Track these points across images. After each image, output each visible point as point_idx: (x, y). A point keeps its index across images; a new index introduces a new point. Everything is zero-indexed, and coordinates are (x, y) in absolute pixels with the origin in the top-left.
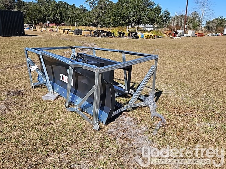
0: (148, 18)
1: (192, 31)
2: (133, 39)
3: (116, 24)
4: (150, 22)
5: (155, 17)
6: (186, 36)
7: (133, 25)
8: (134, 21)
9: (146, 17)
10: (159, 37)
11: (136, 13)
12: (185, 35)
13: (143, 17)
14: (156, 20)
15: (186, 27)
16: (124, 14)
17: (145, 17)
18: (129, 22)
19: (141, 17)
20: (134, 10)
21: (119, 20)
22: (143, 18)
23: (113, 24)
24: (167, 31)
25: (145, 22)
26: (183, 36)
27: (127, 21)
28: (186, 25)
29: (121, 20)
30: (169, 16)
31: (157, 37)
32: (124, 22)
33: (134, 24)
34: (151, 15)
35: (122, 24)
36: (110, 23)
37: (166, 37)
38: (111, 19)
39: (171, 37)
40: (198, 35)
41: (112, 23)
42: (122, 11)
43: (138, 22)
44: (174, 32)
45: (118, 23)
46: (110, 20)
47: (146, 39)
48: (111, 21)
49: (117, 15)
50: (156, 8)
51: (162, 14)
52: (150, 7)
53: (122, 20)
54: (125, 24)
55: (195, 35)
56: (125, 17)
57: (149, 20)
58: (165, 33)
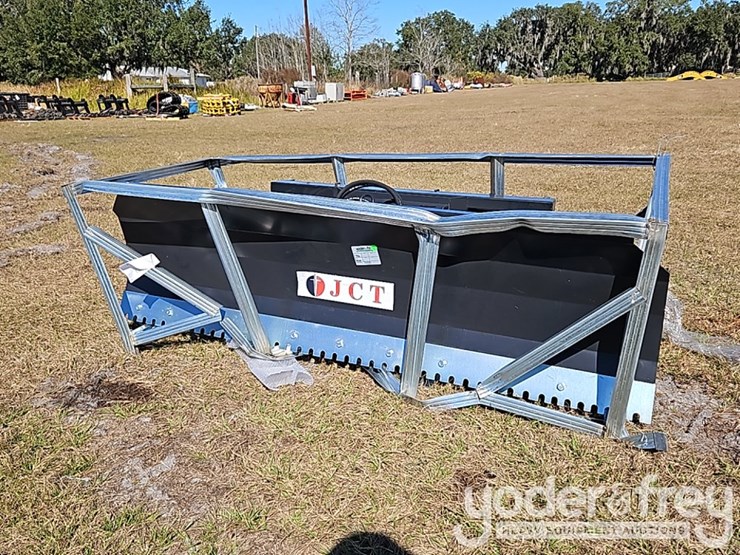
0: (173, 45)
1: (335, 84)
2: (170, 119)
3: (56, 69)
4: (179, 58)
5: (196, 44)
6: (322, 101)
7: (120, 68)
8: (123, 58)
9: (164, 41)
10: (246, 107)
11: (126, 29)
12: (320, 98)
13: (154, 42)
14: (201, 52)
15: (314, 74)
16: (77, 30)
17: (161, 42)
18: (104, 59)
19: (145, 44)
20: (117, 16)
21: (61, 52)
22: (154, 46)
23: (40, 69)
24: (265, 87)
25: (162, 57)
26: (314, 101)
27: (96, 55)
28: (313, 68)
29: (73, 54)
30: (240, 38)
31: (241, 108)
32: (85, 61)
33: (122, 67)
34: (181, 36)
35: (79, 67)
36: (28, 66)
37: (267, 106)
38: (27, 51)
39: (284, 107)
40: (353, 97)
41: (38, 63)
42: (68, 20)
43: (137, 59)
44: (293, 90)
45: (63, 65)
46: (24, 55)
47: (212, 115)
48: (33, 56)
49: (53, 36)
50: (191, 10)
51: (217, 30)
52: (169, 6)
53: (78, 54)
54: (90, 69)
55: (346, 95)
56: (86, 41)
57: (174, 53)
58: (262, 94)
